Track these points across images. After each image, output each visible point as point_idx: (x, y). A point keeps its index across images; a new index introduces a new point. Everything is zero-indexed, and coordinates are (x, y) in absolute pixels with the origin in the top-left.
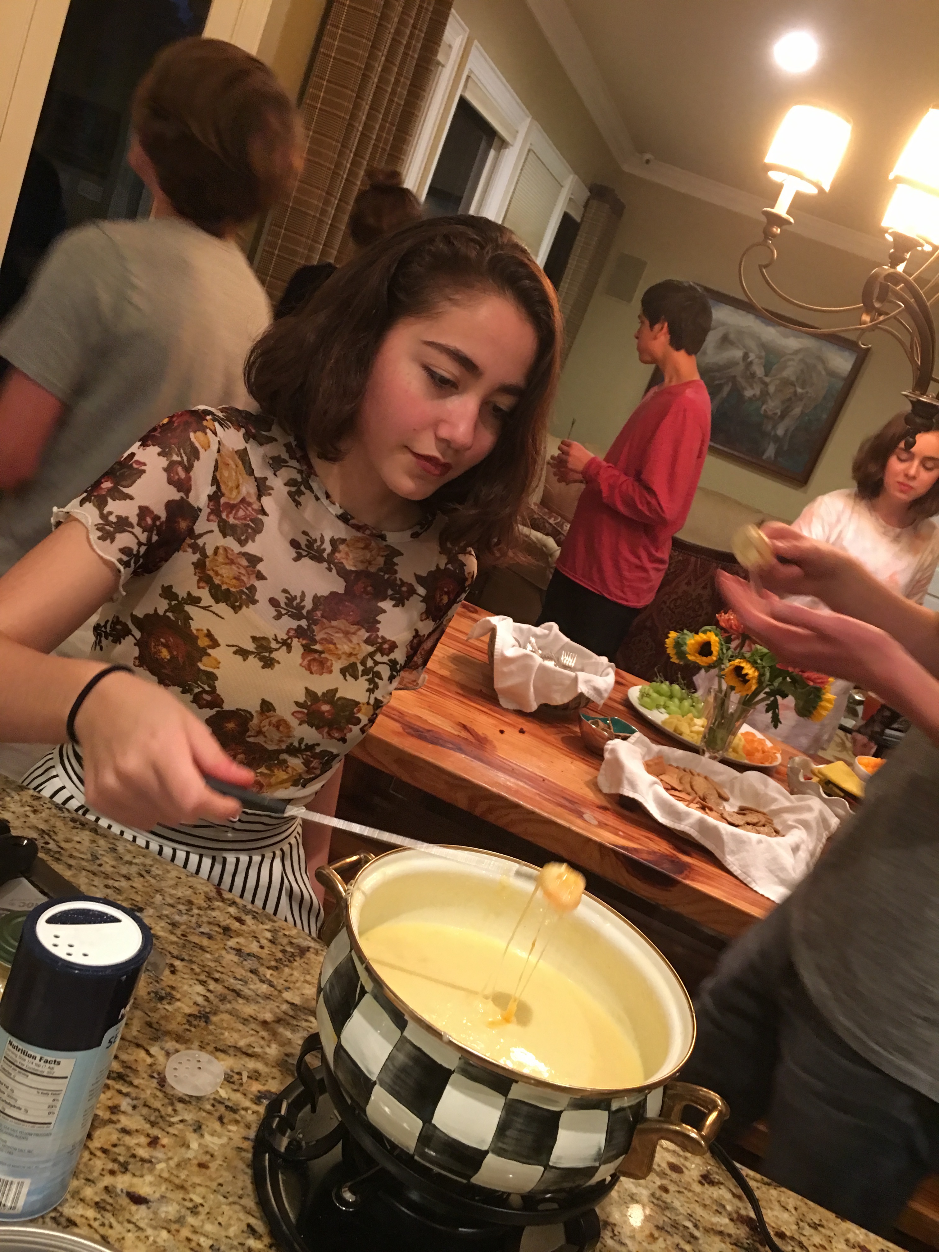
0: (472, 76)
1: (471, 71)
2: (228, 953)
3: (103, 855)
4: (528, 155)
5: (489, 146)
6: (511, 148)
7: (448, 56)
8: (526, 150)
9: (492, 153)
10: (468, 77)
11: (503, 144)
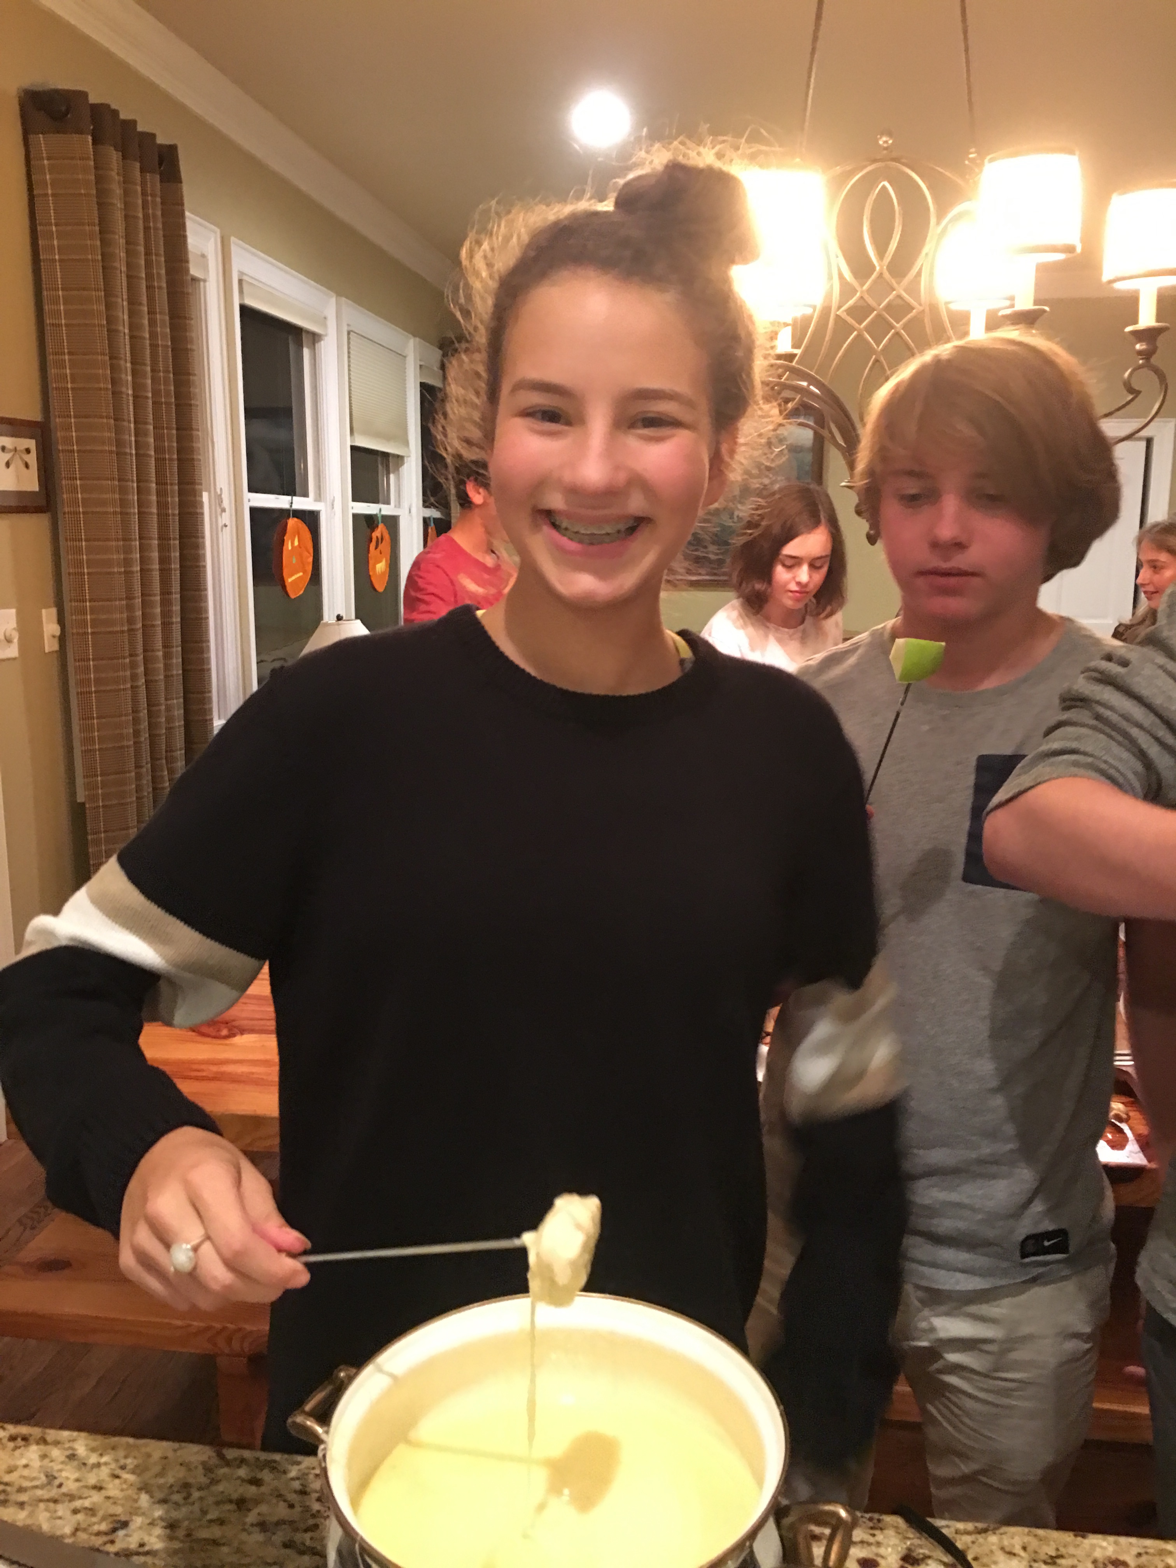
0: (245, 278)
1: (241, 273)
2: (249, 1534)
3: (60, 1471)
4: (349, 339)
5: (300, 346)
6: (326, 338)
7: (206, 268)
8: (346, 334)
9: (306, 352)
10: (240, 282)
11: (315, 338)
